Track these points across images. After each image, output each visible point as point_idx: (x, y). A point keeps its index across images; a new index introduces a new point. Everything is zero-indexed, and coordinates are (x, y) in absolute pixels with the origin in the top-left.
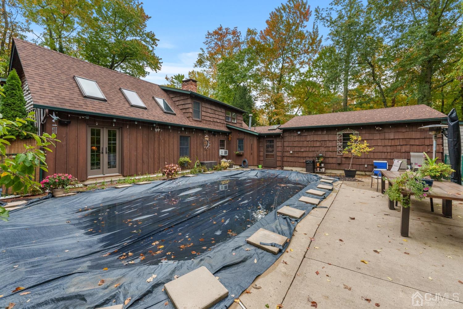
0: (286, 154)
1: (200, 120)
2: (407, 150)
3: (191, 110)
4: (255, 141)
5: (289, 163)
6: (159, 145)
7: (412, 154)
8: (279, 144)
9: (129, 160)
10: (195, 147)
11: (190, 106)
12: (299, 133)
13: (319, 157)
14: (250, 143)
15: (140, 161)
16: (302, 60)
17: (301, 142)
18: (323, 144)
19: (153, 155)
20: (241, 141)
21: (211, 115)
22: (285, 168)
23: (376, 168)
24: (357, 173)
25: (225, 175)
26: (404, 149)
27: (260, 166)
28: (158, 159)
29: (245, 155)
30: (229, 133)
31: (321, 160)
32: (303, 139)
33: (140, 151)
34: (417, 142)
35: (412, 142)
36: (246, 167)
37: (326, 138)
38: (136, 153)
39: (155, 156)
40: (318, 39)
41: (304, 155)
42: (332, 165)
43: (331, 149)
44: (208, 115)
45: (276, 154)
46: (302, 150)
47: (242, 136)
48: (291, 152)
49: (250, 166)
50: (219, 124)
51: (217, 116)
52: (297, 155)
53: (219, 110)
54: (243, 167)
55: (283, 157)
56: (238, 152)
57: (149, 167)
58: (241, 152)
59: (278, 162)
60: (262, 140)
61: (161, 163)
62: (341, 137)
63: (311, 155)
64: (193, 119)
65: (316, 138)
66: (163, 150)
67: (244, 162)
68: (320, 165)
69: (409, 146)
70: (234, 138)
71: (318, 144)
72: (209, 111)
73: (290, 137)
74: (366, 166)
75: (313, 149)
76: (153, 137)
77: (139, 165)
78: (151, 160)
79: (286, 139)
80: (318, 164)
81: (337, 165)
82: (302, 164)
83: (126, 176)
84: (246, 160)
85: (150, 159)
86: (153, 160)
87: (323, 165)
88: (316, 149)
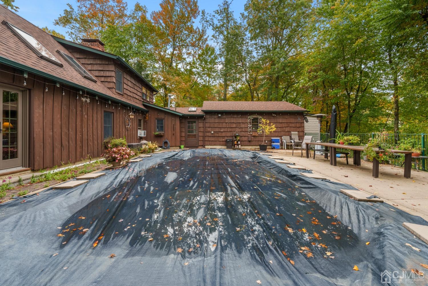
0: (208, 134)
1: (122, 93)
2: (289, 130)
3: (114, 81)
4: (178, 122)
5: (210, 142)
6: (82, 121)
7: (292, 132)
8: (201, 125)
9: (42, 144)
10: (118, 126)
11: (113, 74)
12: (220, 115)
13: (236, 137)
14: (172, 123)
15: (57, 144)
16: (189, 52)
17: (221, 124)
18: (238, 125)
19: (75, 136)
20: (160, 121)
21: (131, 90)
22: (206, 147)
23: (274, 143)
24: (268, 147)
25: (165, 157)
26: (287, 129)
27: (182, 146)
28: (80, 142)
29: (166, 136)
30: (147, 112)
31: (238, 138)
32: (222, 121)
33: (57, 130)
34: (293, 125)
35: (291, 125)
36: (167, 148)
37: (240, 120)
38: (51, 133)
39: (77, 138)
40: (205, 37)
41: (224, 134)
42: (245, 142)
43: (244, 130)
44: (129, 88)
45: (198, 134)
46: (222, 131)
47: (162, 116)
48: (212, 132)
49: (172, 146)
50: (137, 101)
51: (135, 92)
52: (217, 135)
53: (138, 85)
54: (164, 149)
55: (204, 137)
56: (157, 133)
57: (70, 154)
58: (162, 133)
59: (200, 142)
60: (183, 121)
61: (83, 148)
62: (250, 120)
63: (229, 134)
64: (116, 91)
65: (233, 120)
66: (86, 128)
67: (166, 143)
68: (237, 142)
69: (289, 128)
70: (152, 117)
71: (234, 126)
72: (130, 84)
73: (211, 119)
74: (267, 142)
75: (231, 130)
76: (75, 110)
77: (57, 152)
78: (72, 143)
79: (207, 121)
80: (236, 142)
81: (248, 142)
82: (222, 142)
83: (38, 170)
84: (168, 141)
85: (70, 142)
86: (74, 142)
87: (239, 142)
88: (233, 130)
